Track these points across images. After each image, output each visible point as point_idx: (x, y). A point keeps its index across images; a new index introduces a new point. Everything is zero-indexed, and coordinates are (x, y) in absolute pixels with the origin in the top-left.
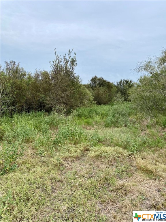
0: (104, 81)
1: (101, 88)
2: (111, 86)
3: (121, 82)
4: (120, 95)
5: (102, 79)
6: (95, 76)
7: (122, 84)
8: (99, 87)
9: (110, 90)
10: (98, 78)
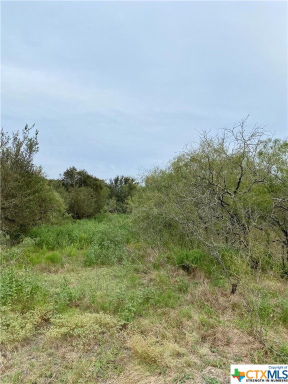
0: (89, 177)
1: (83, 188)
2: (100, 186)
3: (116, 180)
4: (115, 201)
5: (86, 173)
6: (72, 168)
7: (118, 184)
8: (80, 187)
9: (99, 193)
10: (78, 171)
